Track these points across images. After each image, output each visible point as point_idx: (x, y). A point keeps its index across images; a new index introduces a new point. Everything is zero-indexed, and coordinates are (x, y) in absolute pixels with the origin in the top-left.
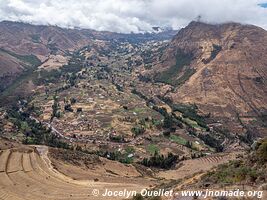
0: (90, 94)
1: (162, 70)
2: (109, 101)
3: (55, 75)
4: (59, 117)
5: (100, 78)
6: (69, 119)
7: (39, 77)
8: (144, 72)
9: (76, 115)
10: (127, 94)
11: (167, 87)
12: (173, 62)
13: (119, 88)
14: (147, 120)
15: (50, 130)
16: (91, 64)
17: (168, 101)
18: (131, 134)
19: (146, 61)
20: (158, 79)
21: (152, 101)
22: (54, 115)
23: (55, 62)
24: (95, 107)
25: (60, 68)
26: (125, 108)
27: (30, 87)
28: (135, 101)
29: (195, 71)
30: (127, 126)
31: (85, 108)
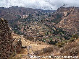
0: (34, 25)
1: (53, 19)
2: (39, 26)
3: (25, 20)
4: (25, 30)
5: (36, 21)
6: (28, 31)
7: (21, 20)
8: (48, 19)
9: (30, 30)
10: (44, 25)
11: (54, 23)
12: (56, 17)
13: (41, 23)
14: (49, 32)
15: (23, 33)
16: (34, 17)
17: (55, 27)
18: (45, 35)
19: (48, 17)
20: (52, 21)
21: (50, 27)
24: (35, 28)
25: (26, 18)
26: (43, 28)
27: (19, 23)
28: (46, 27)
29: (62, 19)
30: (43, 33)
31: (32, 28)
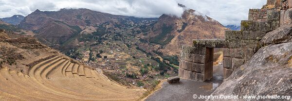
0: (111, 48)
1: (154, 36)
2: (123, 53)
3: (90, 37)
4: (93, 60)
5: (116, 40)
6: (99, 62)
7: (81, 37)
8: (143, 37)
9: (103, 60)
10: (134, 50)
11: (158, 46)
12: (161, 32)
13: (128, 46)
14: (148, 65)
16: (110, 32)
18: (139, 73)
19: (143, 31)
20: (153, 41)
21: (150, 54)
22: (90, 59)
23: (89, 30)
24: (115, 56)
25: (93, 33)
26: (134, 57)
27: (76, 43)
28: (139, 53)
29: (174, 37)
30: (136, 69)
31: (109, 56)
